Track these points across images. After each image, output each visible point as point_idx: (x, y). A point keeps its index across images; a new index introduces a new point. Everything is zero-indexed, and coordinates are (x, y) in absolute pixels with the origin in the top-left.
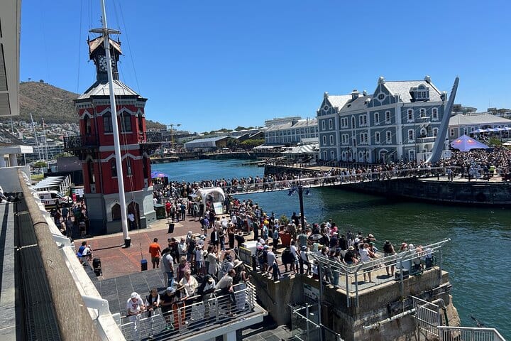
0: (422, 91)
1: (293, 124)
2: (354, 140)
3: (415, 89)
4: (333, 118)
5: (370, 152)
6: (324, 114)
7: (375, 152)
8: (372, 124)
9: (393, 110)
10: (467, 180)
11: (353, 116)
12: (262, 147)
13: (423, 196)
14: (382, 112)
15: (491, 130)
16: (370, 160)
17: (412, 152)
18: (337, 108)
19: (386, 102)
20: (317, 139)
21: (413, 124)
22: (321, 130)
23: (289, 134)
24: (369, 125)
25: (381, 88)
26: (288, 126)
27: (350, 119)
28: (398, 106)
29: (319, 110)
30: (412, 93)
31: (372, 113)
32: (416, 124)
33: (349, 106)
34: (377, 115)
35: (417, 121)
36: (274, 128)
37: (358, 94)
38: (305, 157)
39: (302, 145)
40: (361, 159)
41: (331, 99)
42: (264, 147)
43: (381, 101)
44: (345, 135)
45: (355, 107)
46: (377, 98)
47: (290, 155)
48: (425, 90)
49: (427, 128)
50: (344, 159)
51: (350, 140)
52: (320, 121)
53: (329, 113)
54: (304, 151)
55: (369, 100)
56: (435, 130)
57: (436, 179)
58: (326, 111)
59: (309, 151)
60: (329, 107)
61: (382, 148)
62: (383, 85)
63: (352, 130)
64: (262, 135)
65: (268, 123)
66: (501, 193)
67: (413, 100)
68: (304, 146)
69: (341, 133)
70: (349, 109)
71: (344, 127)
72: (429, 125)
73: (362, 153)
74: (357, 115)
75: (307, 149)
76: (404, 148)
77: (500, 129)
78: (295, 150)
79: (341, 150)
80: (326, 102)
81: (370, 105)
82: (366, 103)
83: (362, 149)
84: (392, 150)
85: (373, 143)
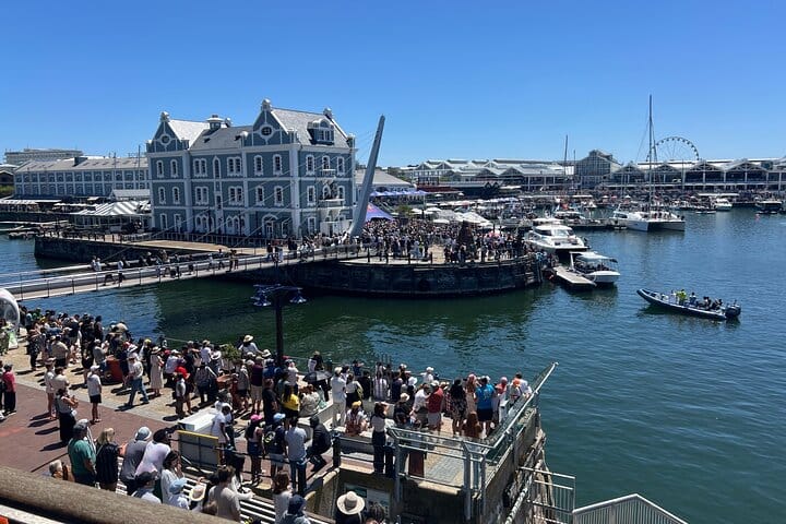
0: (325, 129)
1: (77, 162)
2: (219, 198)
3: (316, 125)
4: (179, 159)
5: (247, 220)
6: (161, 149)
7: (256, 218)
8: (251, 174)
9: (286, 154)
10: (407, 262)
11: (216, 158)
12: (9, 202)
13: (347, 286)
14: (267, 156)
16: (246, 230)
17: (312, 221)
18: (186, 143)
19: (274, 141)
20: (147, 192)
21: (313, 179)
22: (154, 177)
23: (70, 179)
24: (245, 174)
25: (266, 118)
26: (66, 164)
27: (211, 162)
28: (293, 149)
29: (150, 141)
30: (311, 131)
31: (250, 156)
32: (319, 179)
33: (207, 141)
34: (259, 159)
35: (320, 174)
36: (34, 166)
37: (220, 123)
38: (127, 225)
39: (115, 201)
40: (232, 230)
41: (174, 125)
42: (14, 202)
43: (267, 138)
44: (202, 188)
45: (218, 145)
46: (259, 132)
47: (91, 219)
48: (329, 129)
49: (331, 186)
50: (200, 228)
51: (212, 195)
52: (153, 161)
53: (172, 148)
54: (121, 213)
55: (246, 134)
56: (341, 189)
57: (365, 261)
58: (166, 145)
59: (130, 213)
60: (171, 139)
61: (267, 213)
62: (269, 113)
63: (214, 180)
64: (5, 178)
65: (11, 156)
66: (447, 279)
67: (313, 142)
68: (119, 204)
69: (193, 185)
70: (207, 146)
71: (200, 174)
72: (334, 182)
73: (233, 219)
74: (223, 157)
75: (125, 209)
76: (301, 213)
78: (102, 210)
79: (194, 212)
80: (165, 129)
81: (247, 142)
82: (238, 138)
83: (233, 213)
84: (287, 217)
85: (252, 203)
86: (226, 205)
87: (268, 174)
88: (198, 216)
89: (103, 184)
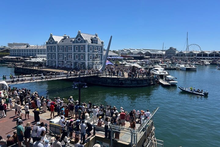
0: (95, 39)
1: (27, 46)
2: (65, 57)
3: (93, 38)
4: (55, 46)
5: (73, 64)
6: (50, 43)
7: (76, 63)
8: (74, 51)
9: (84, 46)
10: (117, 77)
11: (65, 46)
12: (8, 57)
13: (100, 83)
14: (79, 46)
15: (113, 58)
16: (73, 67)
17: (91, 65)
18: (57, 42)
19: (81, 42)
20: (46, 55)
22: (48, 51)
23: (25, 51)
25: (79, 35)
26: (24, 47)
27: (64, 47)
28: (86, 45)
29: (47, 41)
30: (91, 40)
31: (74, 46)
32: (93, 53)
33: (63, 42)
34: (77, 47)
35: (93, 52)
36: (15, 47)
37: (66, 37)
38: (40, 64)
39: (37, 58)
40: (69, 67)
41: (54, 37)
42: (10, 57)
43: (79, 41)
44: (61, 55)
45: (66, 43)
46: (77, 39)
47: (30, 62)
48: (97, 39)
49: (97, 55)
50: (60, 66)
51: (63, 57)
52: (48, 47)
53: (53, 43)
54: (38, 61)
55: (73, 40)
56: (99, 56)
57: (105, 76)
58: (51, 42)
59: (41, 61)
61: (78, 62)
62: (80, 34)
63: (64, 53)
64: (8, 51)
65: (9, 45)
66: (128, 82)
67: (92, 43)
68: (38, 58)
69: (58, 54)
70: (63, 43)
71: (61, 51)
72: (97, 54)
73: (69, 64)
74: (67, 46)
75: (40, 60)
76: (88, 62)
77: (115, 58)
78: (33, 60)
79: (58, 61)
80: (51, 38)
81: (74, 42)
82: (71, 41)
83: (69, 62)
84: (84, 63)
85: (74, 59)
86: (67, 59)
87: (79, 51)
88: (59, 62)
89: (34, 53)
